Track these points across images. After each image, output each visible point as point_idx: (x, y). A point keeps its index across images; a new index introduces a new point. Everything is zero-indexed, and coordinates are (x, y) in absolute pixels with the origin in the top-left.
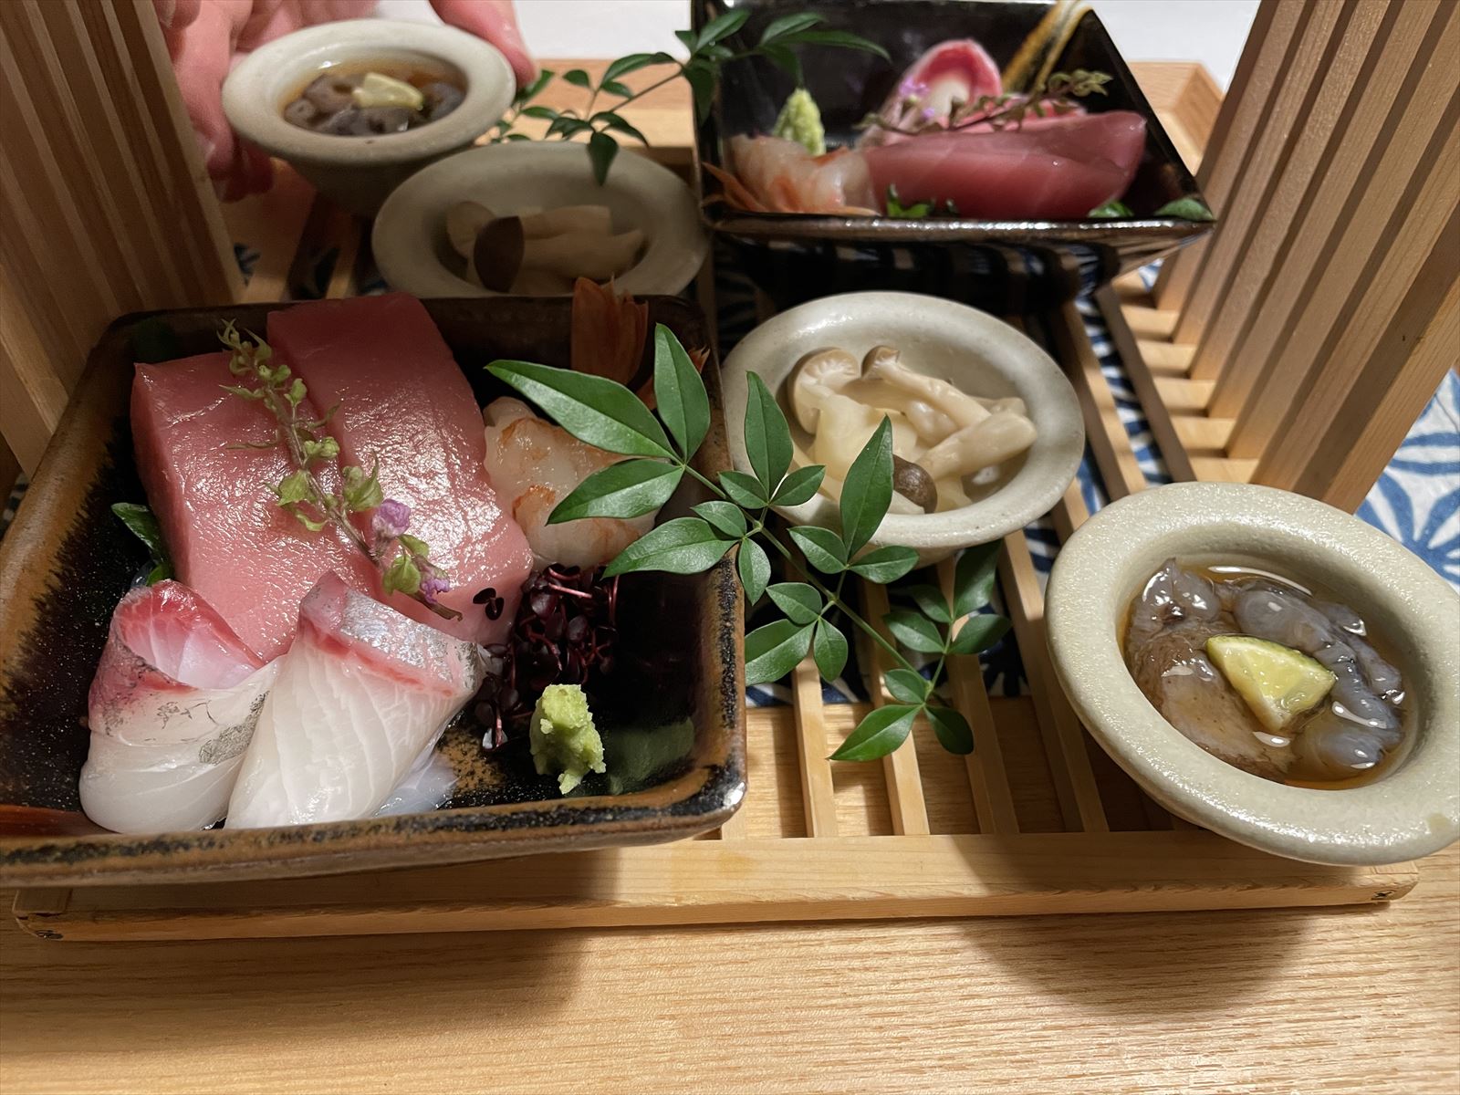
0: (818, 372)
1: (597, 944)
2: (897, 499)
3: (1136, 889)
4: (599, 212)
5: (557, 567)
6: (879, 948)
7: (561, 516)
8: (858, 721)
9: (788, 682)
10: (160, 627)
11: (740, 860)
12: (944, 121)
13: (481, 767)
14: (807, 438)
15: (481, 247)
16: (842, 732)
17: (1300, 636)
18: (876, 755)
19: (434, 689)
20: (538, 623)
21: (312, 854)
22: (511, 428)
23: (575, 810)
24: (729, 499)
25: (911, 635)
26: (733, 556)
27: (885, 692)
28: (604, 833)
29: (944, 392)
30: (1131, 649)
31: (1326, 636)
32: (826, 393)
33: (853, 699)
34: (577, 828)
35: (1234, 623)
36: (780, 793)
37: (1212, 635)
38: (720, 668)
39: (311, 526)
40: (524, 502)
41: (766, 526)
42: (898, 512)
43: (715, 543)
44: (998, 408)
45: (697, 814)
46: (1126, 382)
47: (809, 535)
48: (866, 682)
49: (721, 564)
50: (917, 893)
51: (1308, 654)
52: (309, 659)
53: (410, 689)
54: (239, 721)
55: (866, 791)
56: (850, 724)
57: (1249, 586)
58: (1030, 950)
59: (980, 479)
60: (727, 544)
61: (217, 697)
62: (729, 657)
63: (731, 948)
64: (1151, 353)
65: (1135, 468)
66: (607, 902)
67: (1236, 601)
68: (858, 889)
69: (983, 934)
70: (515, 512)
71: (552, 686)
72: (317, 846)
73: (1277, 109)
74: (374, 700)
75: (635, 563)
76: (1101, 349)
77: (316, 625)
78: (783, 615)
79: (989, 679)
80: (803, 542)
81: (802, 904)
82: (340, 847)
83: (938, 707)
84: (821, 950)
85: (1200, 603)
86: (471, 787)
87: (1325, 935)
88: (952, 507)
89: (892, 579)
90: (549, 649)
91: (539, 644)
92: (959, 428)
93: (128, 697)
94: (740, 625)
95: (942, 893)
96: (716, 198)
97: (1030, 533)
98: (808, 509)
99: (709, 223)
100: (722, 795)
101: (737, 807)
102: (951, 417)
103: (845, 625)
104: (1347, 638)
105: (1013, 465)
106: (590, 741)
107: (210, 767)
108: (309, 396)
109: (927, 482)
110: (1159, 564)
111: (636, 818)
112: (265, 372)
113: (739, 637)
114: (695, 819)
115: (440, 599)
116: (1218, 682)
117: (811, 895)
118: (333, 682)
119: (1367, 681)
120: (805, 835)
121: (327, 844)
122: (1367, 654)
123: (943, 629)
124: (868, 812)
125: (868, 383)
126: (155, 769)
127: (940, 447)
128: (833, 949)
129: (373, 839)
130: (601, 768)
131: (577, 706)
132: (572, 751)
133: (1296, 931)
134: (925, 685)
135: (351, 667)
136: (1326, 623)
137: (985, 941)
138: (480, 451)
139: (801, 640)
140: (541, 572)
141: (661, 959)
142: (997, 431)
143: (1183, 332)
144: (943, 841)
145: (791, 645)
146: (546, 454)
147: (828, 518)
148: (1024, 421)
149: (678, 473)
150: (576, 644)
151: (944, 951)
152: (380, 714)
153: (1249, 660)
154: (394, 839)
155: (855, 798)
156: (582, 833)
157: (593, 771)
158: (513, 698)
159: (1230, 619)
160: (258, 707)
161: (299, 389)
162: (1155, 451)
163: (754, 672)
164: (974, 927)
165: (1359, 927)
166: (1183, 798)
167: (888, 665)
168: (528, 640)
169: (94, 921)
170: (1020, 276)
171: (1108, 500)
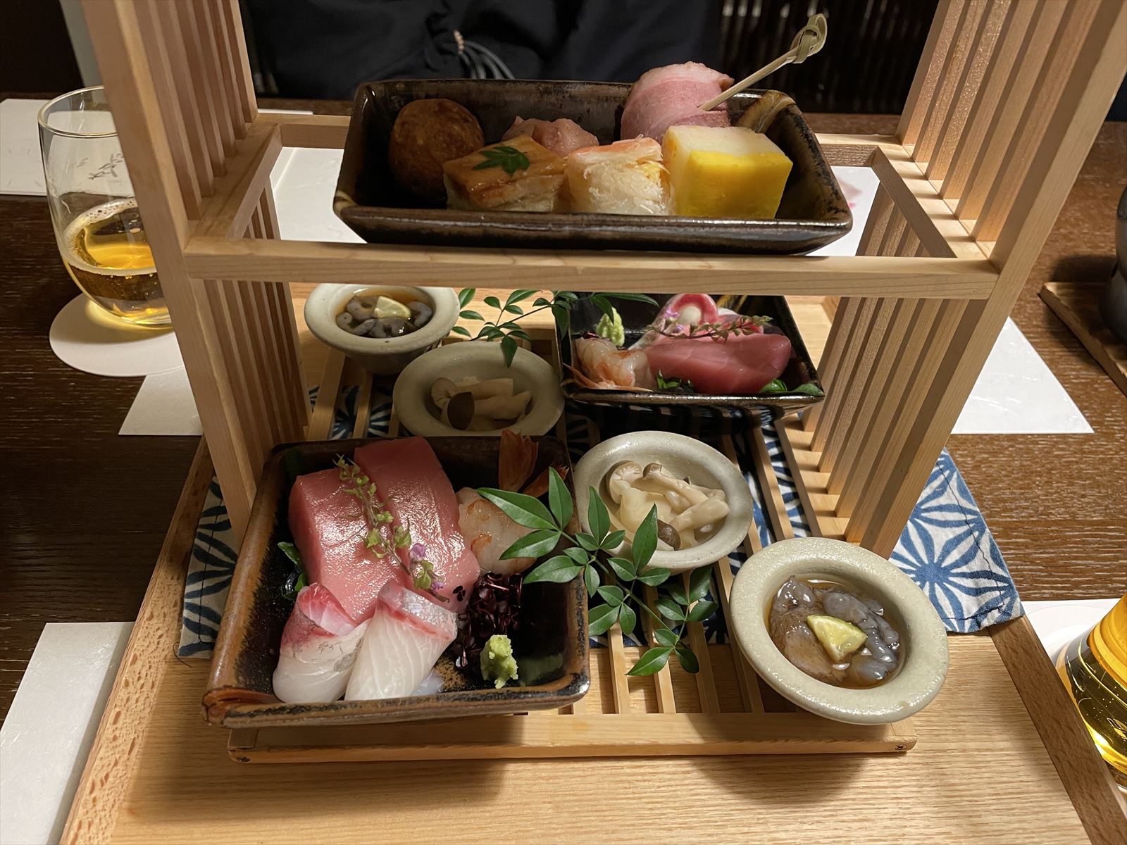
0: (621, 473)
1: (511, 767)
2: (660, 543)
3: (776, 741)
4: (508, 382)
5: (491, 574)
6: (651, 770)
7: (506, 557)
8: (641, 656)
9: (606, 636)
10: (313, 605)
11: (582, 724)
12: (688, 335)
13: (455, 676)
14: (616, 506)
15: (451, 408)
16: (633, 661)
17: (852, 615)
18: (650, 673)
19: (442, 636)
20: (482, 603)
21: (400, 710)
22: (472, 505)
23: (514, 693)
24: (580, 546)
25: (668, 612)
26: (582, 574)
27: (655, 640)
28: (527, 703)
29: (684, 487)
30: (772, 621)
31: (864, 616)
32: (626, 486)
33: (639, 644)
34: (515, 701)
35: (822, 609)
36: (601, 692)
37: (810, 615)
38: (577, 628)
39: (379, 555)
40: (477, 542)
41: (597, 558)
42: (662, 550)
43: (574, 567)
44: (712, 495)
45: (569, 695)
46: (787, 471)
47: (617, 562)
48: (645, 634)
49: (577, 578)
50: (670, 742)
51: (855, 625)
52: (385, 620)
53: (432, 636)
54: (351, 652)
55: (645, 692)
56: (638, 658)
57: (830, 590)
58: (725, 772)
59: (704, 530)
60: (579, 568)
61: (345, 639)
62: (581, 623)
63: (578, 769)
64: (799, 456)
65: (787, 520)
66: (518, 744)
67: (824, 598)
68: (641, 739)
69: (703, 764)
70: (473, 547)
71: (494, 636)
72: (402, 707)
73: (852, 344)
74: (416, 641)
75: (538, 578)
76: (774, 451)
77: (390, 605)
78: (605, 602)
79: (708, 635)
80: (614, 566)
81: (613, 747)
82: (412, 707)
83: (682, 648)
84: (622, 771)
85: (807, 598)
86: (451, 686)
87: (873, 768)
88: (689, 546)
89: (657, 584)
90: (489, 617)
91: (484, 614)
92: (692, 505)
93: (305, 639)
94: (586, 607)
95: (681, 742)
96: (570, 381)
97: (731, 555)
98: (617, 550)
99: (567, 395)
100: (579, 686)
101: (586, 692)
102: (687, 499)
103: (634, 606)
104: (874, 616)
105: (719, 524)
106: (511, 663)
107: (338, 673)
108: (377, 493)
109: (675, 533)
110: (787, 578)
111: (542, 697)
112: (359, 481)
113: (586, 613)
114: (568, 697)
115: (438, 591)
116: (812, 637)
117: (618, 742)
118: (398, 632)
119: (882, 638)
120: (614, 712)
121: (407, 706)
122: (884, 625)
123: (684, 608)
124: (646, 703)
125: (646, 481)
126: (314, 674)
127: (682, 515)
128: (629, 771)
129: (427, 704)
130: (516, 677)
131: (506, 646)
132: (502, 668)
133: (858, 765)
134: (675, 637)
135: (407, 626)
136: (866, 609)
137: (703, 768)
138: (457, 516)
139: (614, 614)
140: (485, 577)
141: (544, 774)
142: (710, 508)
143: (816, 445)
144: (682, 716)
145: (609, 616)
146: (489, 518)
147: (626, 553)
148: (723, 504)
149: (559, 535)
150: (502, 614)
151: (683, 772)
152: (419, 648)
153: (827, 628)
154: (436, 704)
155: (640, 695)
156: (518, 703)
157: (511, 679)
158: (472, 641)
159: (821, 607)
160: (359, 644)
161: (373, 488)
162: (801, 510)
163: (592, 631)
164: (699, 761)
165: (889, 764)
166: (788, 692)
167: (657, 627)
168: (477, 611)
169: (269, 751)
170: (728, 419)
171: (775, 540)
